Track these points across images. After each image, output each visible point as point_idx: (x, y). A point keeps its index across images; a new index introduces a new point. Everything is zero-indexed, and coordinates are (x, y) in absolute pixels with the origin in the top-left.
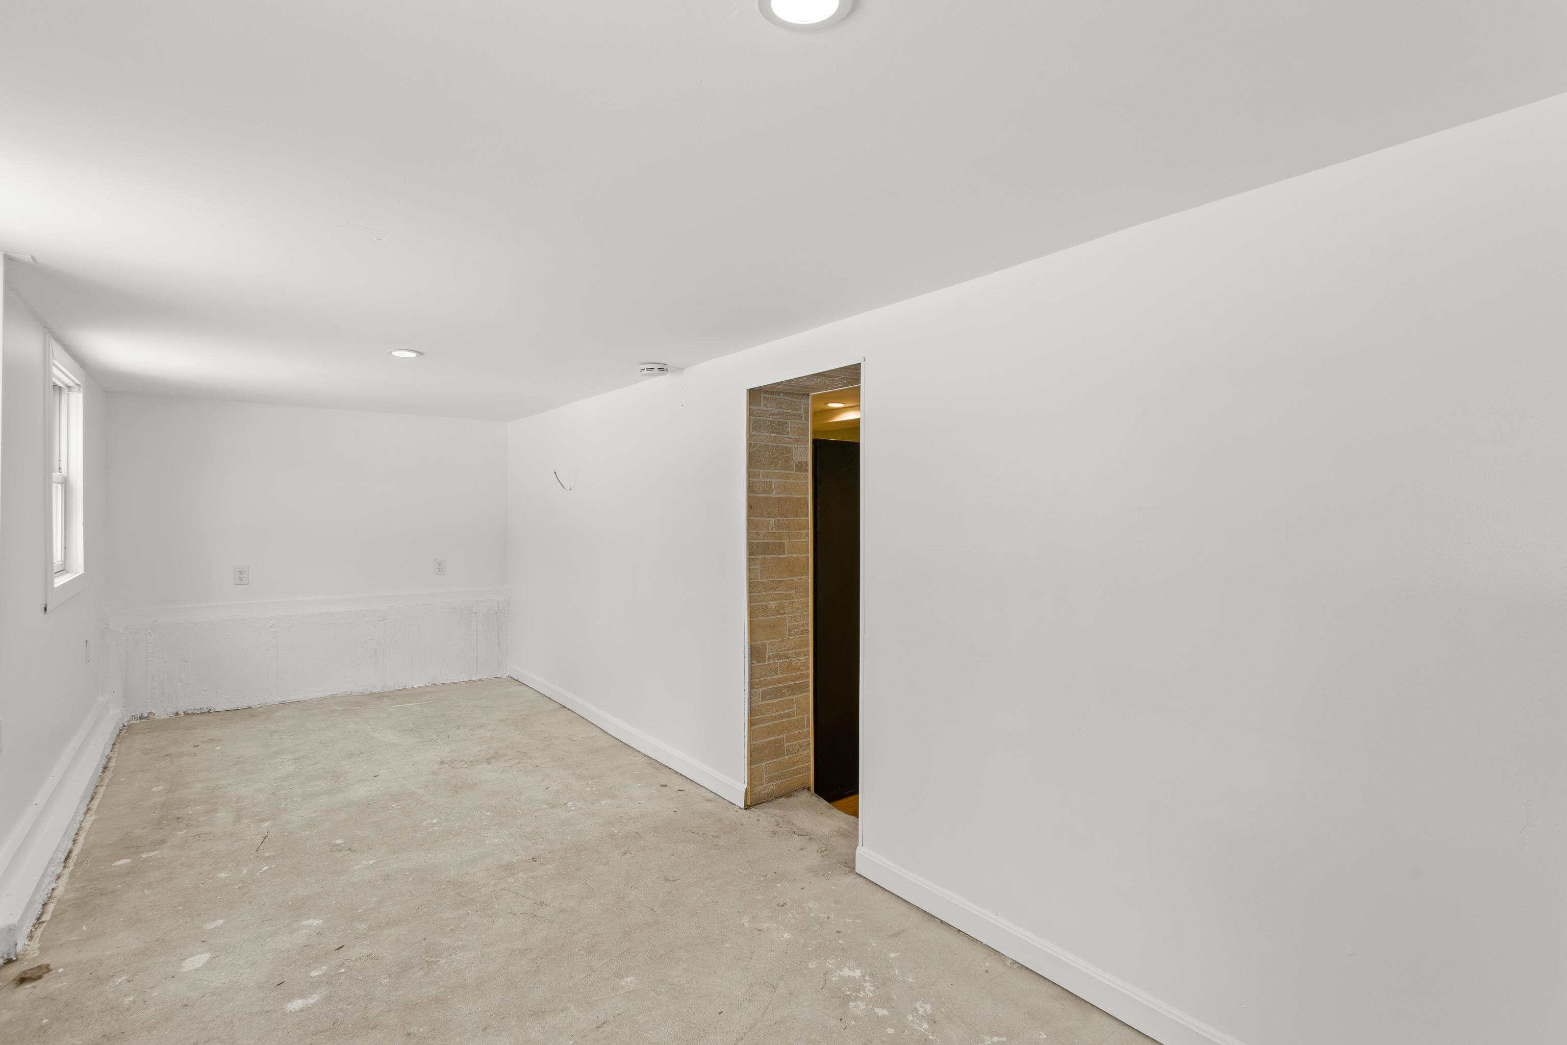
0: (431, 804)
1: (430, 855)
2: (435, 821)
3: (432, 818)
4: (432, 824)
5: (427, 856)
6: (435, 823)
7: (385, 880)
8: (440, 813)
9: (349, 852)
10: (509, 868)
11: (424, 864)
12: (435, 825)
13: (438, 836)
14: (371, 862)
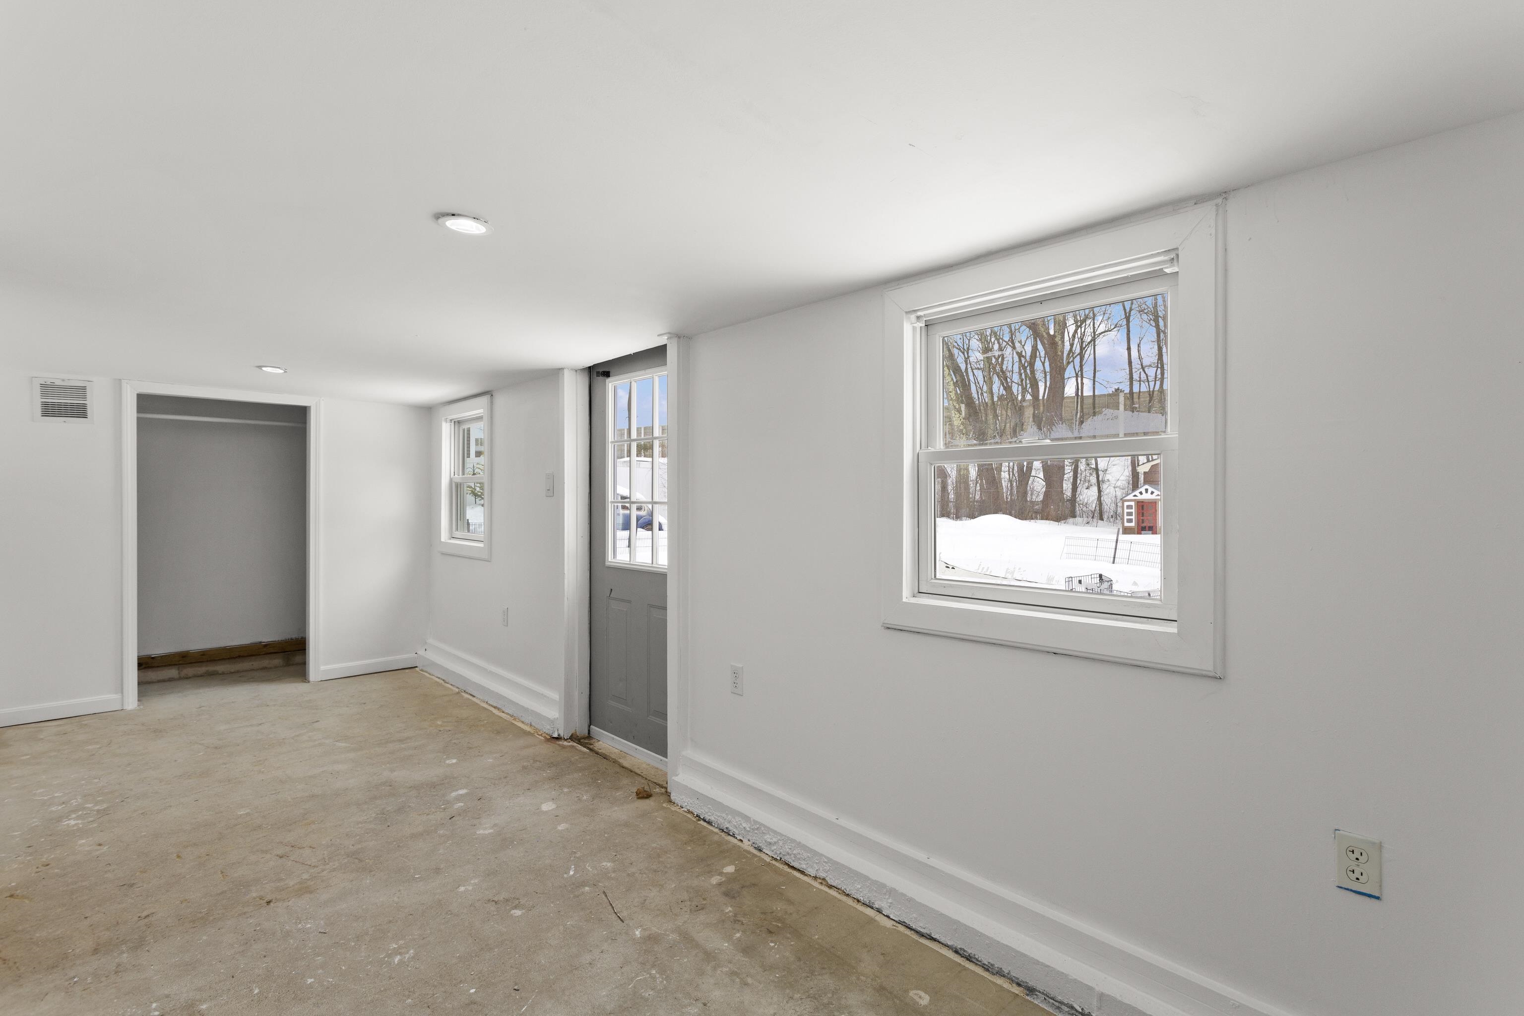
0: (409, 996)
1: (396, 899)
2: (397, 959)
3: (401, 962)
4: (400, 954)
5: (399, 897)
6: (396, 955)
7: (439, 868)
8: (390, 978)
9: (496, 899)
10: (304, 890)
11: (401, 888)
12: (397, 952)
13: (389, 932)
14: (462, 889)
